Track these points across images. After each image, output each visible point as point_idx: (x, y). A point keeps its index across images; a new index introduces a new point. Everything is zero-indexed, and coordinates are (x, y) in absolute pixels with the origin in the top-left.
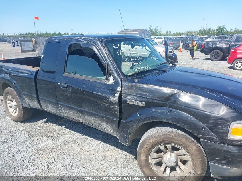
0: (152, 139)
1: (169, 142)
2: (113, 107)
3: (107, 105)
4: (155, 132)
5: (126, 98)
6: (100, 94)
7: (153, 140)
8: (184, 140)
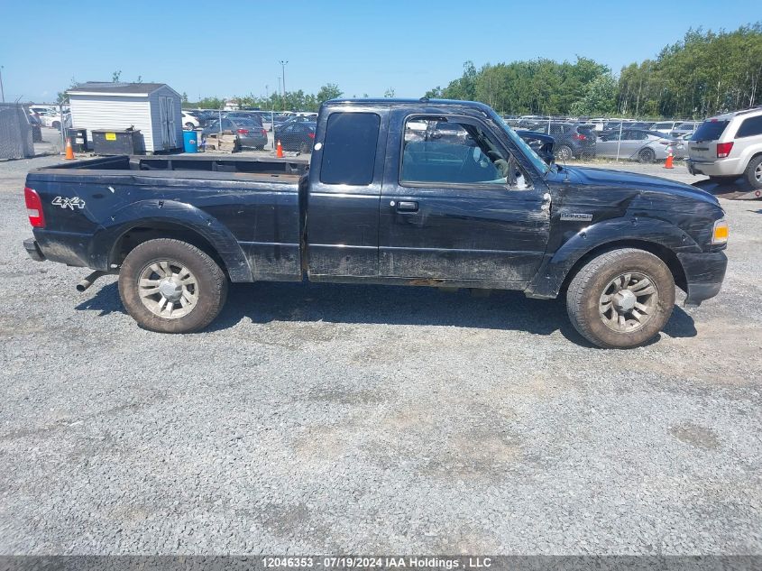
0: (606, 270)
1: (628, 270)
2: (537, 230)
3: (524, 228)
4: (608, 258)
5: (559, 212)
6: (504, 210)
7: (607, 272)
8: (650, 262)
